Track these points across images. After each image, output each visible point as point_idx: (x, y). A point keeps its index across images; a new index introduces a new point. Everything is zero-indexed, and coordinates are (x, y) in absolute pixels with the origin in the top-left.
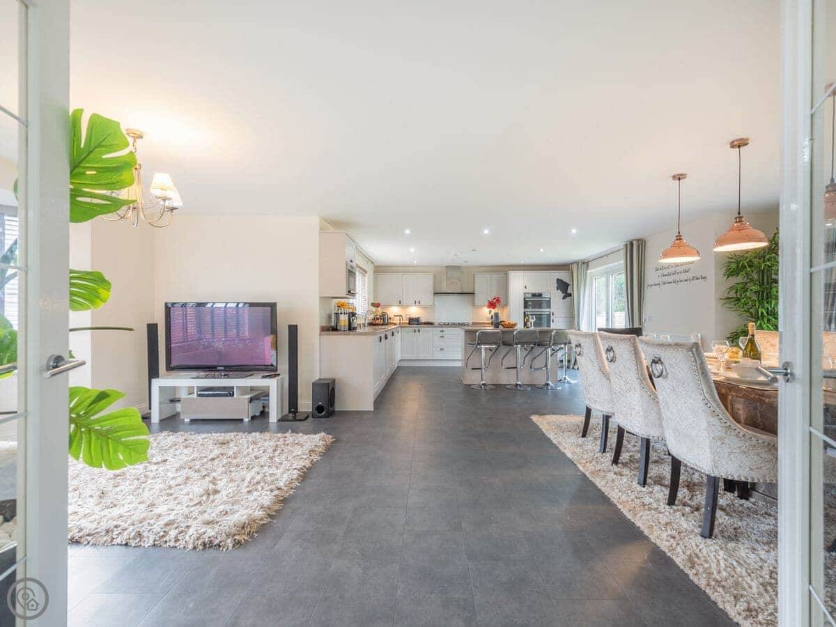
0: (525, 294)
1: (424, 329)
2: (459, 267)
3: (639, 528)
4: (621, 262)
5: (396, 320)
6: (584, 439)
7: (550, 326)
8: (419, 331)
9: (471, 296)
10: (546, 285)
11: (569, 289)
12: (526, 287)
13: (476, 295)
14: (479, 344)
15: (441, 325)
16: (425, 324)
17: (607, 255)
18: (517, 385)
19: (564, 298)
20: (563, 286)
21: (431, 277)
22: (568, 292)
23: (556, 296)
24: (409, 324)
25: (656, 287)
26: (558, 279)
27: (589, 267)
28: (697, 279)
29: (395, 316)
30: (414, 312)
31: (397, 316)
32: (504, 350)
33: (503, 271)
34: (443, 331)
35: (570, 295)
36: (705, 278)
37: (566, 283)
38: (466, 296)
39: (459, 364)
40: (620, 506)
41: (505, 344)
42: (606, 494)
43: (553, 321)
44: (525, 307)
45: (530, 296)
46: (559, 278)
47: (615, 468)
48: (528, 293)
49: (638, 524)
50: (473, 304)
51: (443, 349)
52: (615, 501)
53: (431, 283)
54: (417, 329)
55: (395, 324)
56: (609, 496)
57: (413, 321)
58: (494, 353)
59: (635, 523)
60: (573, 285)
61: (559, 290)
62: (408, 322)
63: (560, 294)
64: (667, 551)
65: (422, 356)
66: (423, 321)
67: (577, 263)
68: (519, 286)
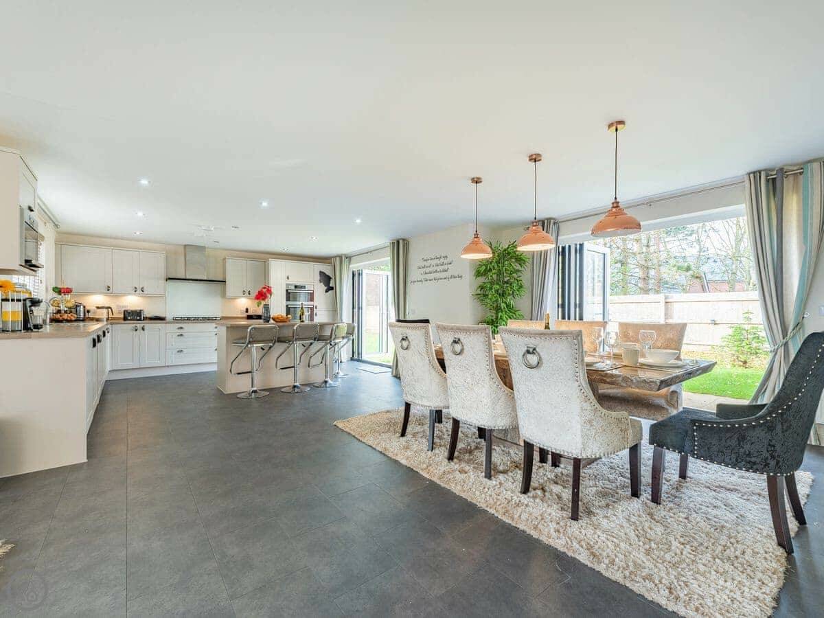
0: (287, 285)
1: (149, 326)
2: (203, 248)
3: (524, 531)
4: (387, 259)
5: (103, 314)
6: (404, 438)
7: (313, 320)
8: (143, 329)
9: (219, 286)
10: (308, 276)
11: (331, 282)
12: (288, 278)
13: (227, 283)
14: (250, 342)
15: (176, 320)
16: (151, 319)
17: (371, 252)
18: (295, 387)
19: (327, 291)
20: (326, 279)
21: (162, 258)
22: (331, 285)
23: (319, 289)
24: (125, 319)
25: (419, 283)
26: (320, 272)
27: (352, 262)
28: (455, 277)
29: (98, 308)
30: (132, 302)
31: (102, 308)
32: (279, 348)
33: (261, 259)
34: (181, 328)
35: (332, 288)
36: (461, 277)
37: (328, 276)
38: (213, 285)
39: (214, 368)
40: (492, 511)
41: (280, 340)
42: (469, 500)
43: (316, 315)
44: (288, 299)
45: (293, 287)
46: (322, 271)
47: (454, 465)
48: (291, 285)
49: (522, 527)
50: (223, 295)
51: (181, 351)
52: (484, 506)
53: (162, 265)
54: (139, 327)
55: (98, 320)
56: (474, 502)
57: (132, 316)
58: (265, 352)
59: (518, 526)
60: (335, 278)
61: (322, 284)
62: (122, 316)
63: (323, 288)
64: (566, 550)
65: (147, 363)
66: (148, 316)
67: (340, 257)
68: (280, 276)
